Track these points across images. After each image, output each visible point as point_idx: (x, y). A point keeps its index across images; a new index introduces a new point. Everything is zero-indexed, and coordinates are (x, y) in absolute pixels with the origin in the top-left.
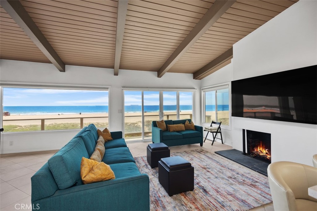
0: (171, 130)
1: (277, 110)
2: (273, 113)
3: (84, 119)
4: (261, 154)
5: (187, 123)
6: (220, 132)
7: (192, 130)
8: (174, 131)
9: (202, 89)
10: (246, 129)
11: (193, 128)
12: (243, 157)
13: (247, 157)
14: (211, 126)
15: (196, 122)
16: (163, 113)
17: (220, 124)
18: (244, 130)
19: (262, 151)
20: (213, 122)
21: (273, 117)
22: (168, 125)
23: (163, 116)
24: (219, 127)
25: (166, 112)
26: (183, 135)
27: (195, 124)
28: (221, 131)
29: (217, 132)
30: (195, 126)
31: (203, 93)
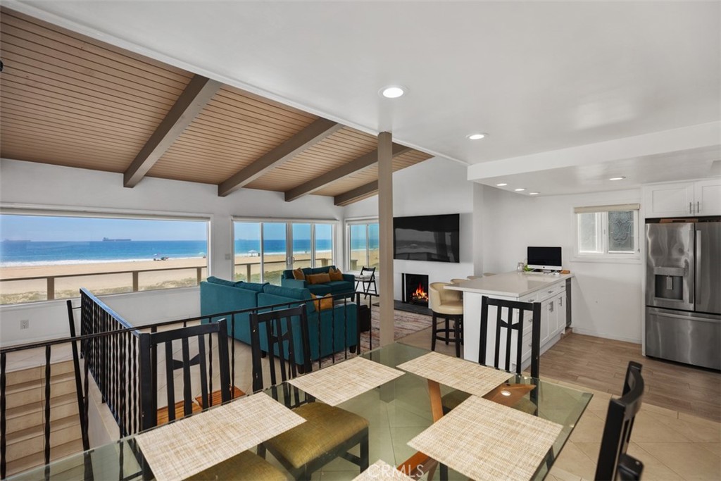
0: (314, 282)
1: (433, 251)
2: (429, 254)
3: (139, 273)
4: (420, 298)
5: (331, 271)
6: (374, 281)
7: (340, 280)
8: (317, 283)
9: (347, 221)
10: (405, 272)
11: (341, 277)
12: (402, 304)
13: (406, 305)
14: (362, 274)
15: (344, 269)
16: (292, 258)
17: (374, 270)
18: (403, 274)
19: (420, 294)
20: (364, 269)
21: (430, 258)
22: (307, 275)
23: (292, 263)
24: (373, 275)
25: (297, 254)
26: (332, 287)
27: (342, 273)
28: (376, 280)
29: (370, 282)
30: (343, 275)
31: (347, 227)
